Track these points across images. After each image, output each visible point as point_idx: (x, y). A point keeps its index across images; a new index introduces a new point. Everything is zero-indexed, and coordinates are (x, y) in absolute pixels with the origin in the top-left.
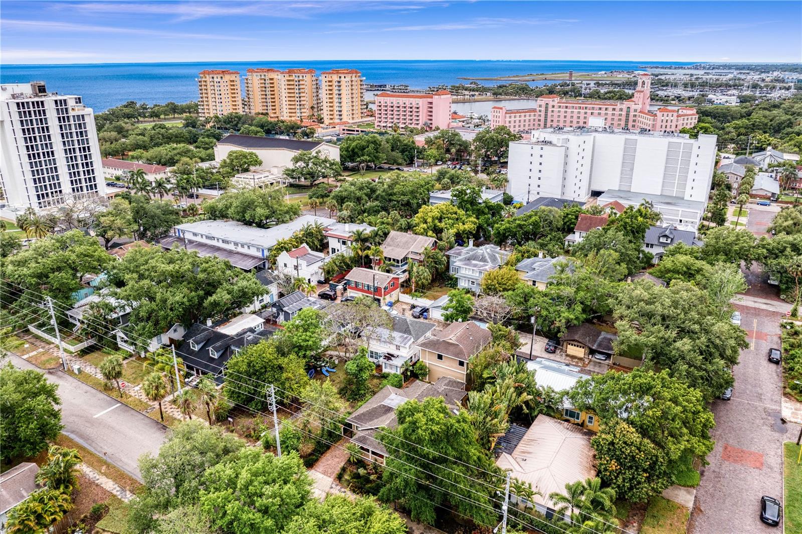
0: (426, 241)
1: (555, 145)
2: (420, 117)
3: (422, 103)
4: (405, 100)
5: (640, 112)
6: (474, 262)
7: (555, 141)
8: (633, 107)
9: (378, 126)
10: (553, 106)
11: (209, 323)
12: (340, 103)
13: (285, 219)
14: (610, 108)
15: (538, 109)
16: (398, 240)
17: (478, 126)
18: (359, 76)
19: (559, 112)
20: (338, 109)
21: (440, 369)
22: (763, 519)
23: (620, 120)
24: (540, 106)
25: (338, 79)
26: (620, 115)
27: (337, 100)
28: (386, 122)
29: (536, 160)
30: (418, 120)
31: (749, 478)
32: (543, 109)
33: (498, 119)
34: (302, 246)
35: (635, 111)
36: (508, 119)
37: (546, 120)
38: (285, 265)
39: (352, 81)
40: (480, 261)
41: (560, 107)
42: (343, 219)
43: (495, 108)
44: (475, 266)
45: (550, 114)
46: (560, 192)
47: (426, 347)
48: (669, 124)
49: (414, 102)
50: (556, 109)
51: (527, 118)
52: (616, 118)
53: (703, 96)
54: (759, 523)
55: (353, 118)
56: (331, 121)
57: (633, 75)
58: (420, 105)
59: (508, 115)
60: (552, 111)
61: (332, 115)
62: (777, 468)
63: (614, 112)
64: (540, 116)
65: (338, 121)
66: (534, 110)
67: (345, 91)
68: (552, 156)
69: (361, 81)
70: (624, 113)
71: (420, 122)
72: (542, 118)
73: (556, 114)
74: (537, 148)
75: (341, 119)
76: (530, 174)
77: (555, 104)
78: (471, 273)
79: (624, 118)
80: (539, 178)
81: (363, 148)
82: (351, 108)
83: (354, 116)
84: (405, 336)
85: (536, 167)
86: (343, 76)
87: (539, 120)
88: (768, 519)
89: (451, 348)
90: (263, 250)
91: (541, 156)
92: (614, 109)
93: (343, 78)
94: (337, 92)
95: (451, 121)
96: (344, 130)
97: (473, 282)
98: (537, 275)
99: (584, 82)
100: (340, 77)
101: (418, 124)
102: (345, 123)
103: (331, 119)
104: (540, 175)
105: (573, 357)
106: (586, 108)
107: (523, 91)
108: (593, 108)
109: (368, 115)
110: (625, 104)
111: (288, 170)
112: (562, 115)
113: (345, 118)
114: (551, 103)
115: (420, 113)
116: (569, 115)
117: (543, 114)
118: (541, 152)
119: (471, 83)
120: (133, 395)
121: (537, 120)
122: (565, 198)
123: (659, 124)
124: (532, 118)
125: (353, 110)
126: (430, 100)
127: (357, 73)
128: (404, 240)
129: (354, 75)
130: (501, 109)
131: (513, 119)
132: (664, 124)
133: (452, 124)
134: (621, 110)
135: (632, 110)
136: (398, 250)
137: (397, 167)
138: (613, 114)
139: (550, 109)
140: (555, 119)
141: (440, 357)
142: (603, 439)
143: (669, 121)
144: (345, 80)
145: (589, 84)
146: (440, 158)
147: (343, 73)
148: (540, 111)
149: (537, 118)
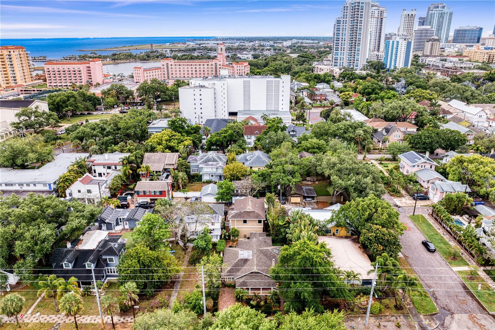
0: (173, 156)
1: (207, 88)
2: (83, 77)
3: (82, 68)
4: (68, 66)
5: (223, 65)
6: (210, 163)
7: (207, 85)
8: (218, 63)
9: (49, 86)
10: (172, 65)
11: (69, 245)
12: (13, 71)
13: (49, 159)
14: (206, 64)
15: (162, 67)
16: (153, 158)
17: (120, 80)
18: (25, 51)
19: (176, 68)
20: (12, 75)
21: (245, 229)
22: (429, 250)
23: (212, 71)
24: (163, 65)
25: (8, 53)
26: (212, 68)
27: (10, 69)
28: (56, 83)
29: (198, 97)
30: (81, 79)
31: (410, 236)
32: (165, 67)
33: (139, 75)
34: (85, 175)
35: (220, 65)
36: (146, 75)
37: (168, 73)
38: (79, 191)
39: (20, 54)
40: (213, 161)
41: (176, 65)
42: (95, 152)
43: (135, 68)
44: (213, 165)
45: (170, 70)
46: (214, 116)
47: (235, 218)
48: (241, 71)
49: (76, 67)
50: (173, 67)
51: (157, 73)
52: (210, 70)
53: (235, 55)
54: (429, 253)
55: (26, 82)
56: (8, 85)
57: (186, 45)
58: (81, 69)
59: (145, 72)
60: (171, 68)
61: (8, 80)
62: (414, 227)
63: (208, 67)
64: (164, 71)
65: (14, 85)
66: (160, 68)
67: (16, 63)
68: (207, 94)
69: (27, 54)
70: (214, 67)
71: (83, 80)
72: (166, 73)
73: (174, 70)
74: (197, 90)
75: (16, 83)
76: (195, 106)
77: (172, 63)
78: (210, 170)
79: (214, 70)
80: (201, 109)
81: (64, 102)
82: (22, 74)
83: (27, 80)
84: (214, 215)
85: (198, 102)
86: (12, 51)
87: (164, 74)
88: (432, 250)
89: (251, 214)
90: (50, 185)
91: (200, 95)
92: (208, 65)
93: (12, 53)
94: (9, 63)
95: (104, 78)
96: (21, 91)
97: (212, 176)
98: (252, 163)
99: (164, 50)
100: (10, 52)
101: (81, 82)
102: (20, 86)
103: (8, 83)
104: (201, 106)
105: (296, 203)
106: (191, 65)
107: (130, 57)
108: (196, 65)
109: (36, 79)
110: (214, 62)
111: (14, 124)
112: (178, 70)
113: (19, 82)
114: (170, 64)
115: (82, 75)
116: (182, 70)
117: (166, 70)
118: (200, 93)
119: (91, 53)
120: (29, 321)
121: (162, 74)
122: (217, 118)
123: (236, 72)
124: (160, 73)
125: (24, 76)
126: (88, 65)
127: (22, 48)
128: (157, 157)
129: (21, 50)
130: (140, 68)
131: (148, 74)
132: (239, 71)
133: (106, 80)
134: (212, 65)
135: (218, 65)
136: (156, 165)
137: (88, 112)
138: (208, 68)
139: (170, 67)
140: (174, 73)
141: (245, 222)
142: (371, 236)
143: (241, 70)
144: (15, 54)
145: (166, 51)
146: (115, 103)
147: (12, 49)
148: (164, 68)
149: (162, 73)
